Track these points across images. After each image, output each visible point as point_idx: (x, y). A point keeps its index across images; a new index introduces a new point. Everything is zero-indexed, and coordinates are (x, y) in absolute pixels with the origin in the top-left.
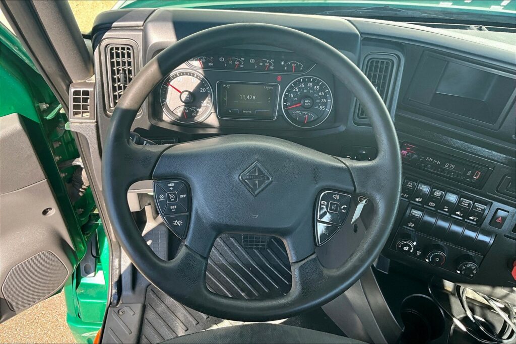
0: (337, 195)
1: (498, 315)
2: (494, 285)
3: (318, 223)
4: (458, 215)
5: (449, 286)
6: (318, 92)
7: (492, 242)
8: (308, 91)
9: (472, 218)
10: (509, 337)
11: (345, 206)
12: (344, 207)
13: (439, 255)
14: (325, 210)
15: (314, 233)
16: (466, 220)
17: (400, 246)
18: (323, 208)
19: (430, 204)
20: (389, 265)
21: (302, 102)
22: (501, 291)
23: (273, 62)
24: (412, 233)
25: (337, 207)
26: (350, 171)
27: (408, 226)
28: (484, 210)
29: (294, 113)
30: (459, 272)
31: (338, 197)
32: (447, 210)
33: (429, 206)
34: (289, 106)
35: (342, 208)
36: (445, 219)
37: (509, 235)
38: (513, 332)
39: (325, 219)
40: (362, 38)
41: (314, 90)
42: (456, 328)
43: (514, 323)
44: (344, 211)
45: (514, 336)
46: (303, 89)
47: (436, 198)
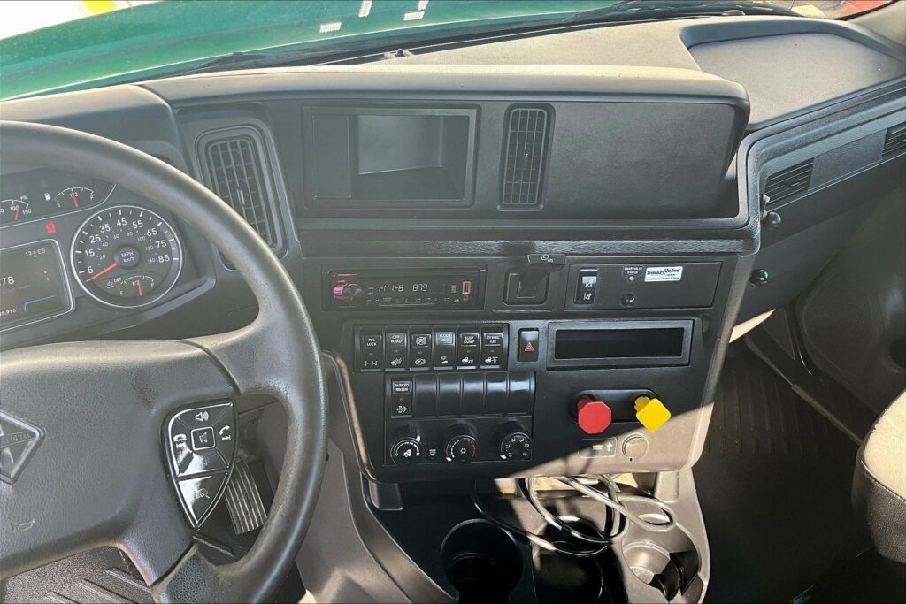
0: (203, 411)
1: (591, 499)
2: (564, 455)
3: (180, 483)
4: (466, 364)
5: (507, 485)
6: (142, 231)
7: (533, 386)
8: (123, 235)
9: (489, 360)
10: (622, 528)
11: (227, 428)
12: (225, 431)
13: (464, 442)
14: (187, 450)
15: (179, 505)
16: (482, 367)
17: (397, 455)
18: (181, 450)
19: (418, 361)
20: (398, 494)
21: (116, 258)
22: (578, 460)
23: (26, 201)
24: (410, 423)
25: (210, 437)
26: (214, 358)
27: (397, 413)
28: (500, 341)
29: (110, 285)
30: (504, 457)
31: (206, 416)
32: (446, 362)
33: (417, 366)
34: (94, 274)
35: (221, 433)
36: (450, 378)
37: (552, 365)
38: (623, 518)
39: (191, 470)
40: (176, 111)
41: (134, 231)
42: (542, 552)
43: (620, 503)
44: (227, 438)
45: (627, 522)
46: (111, 235)
47: (421, 348)
